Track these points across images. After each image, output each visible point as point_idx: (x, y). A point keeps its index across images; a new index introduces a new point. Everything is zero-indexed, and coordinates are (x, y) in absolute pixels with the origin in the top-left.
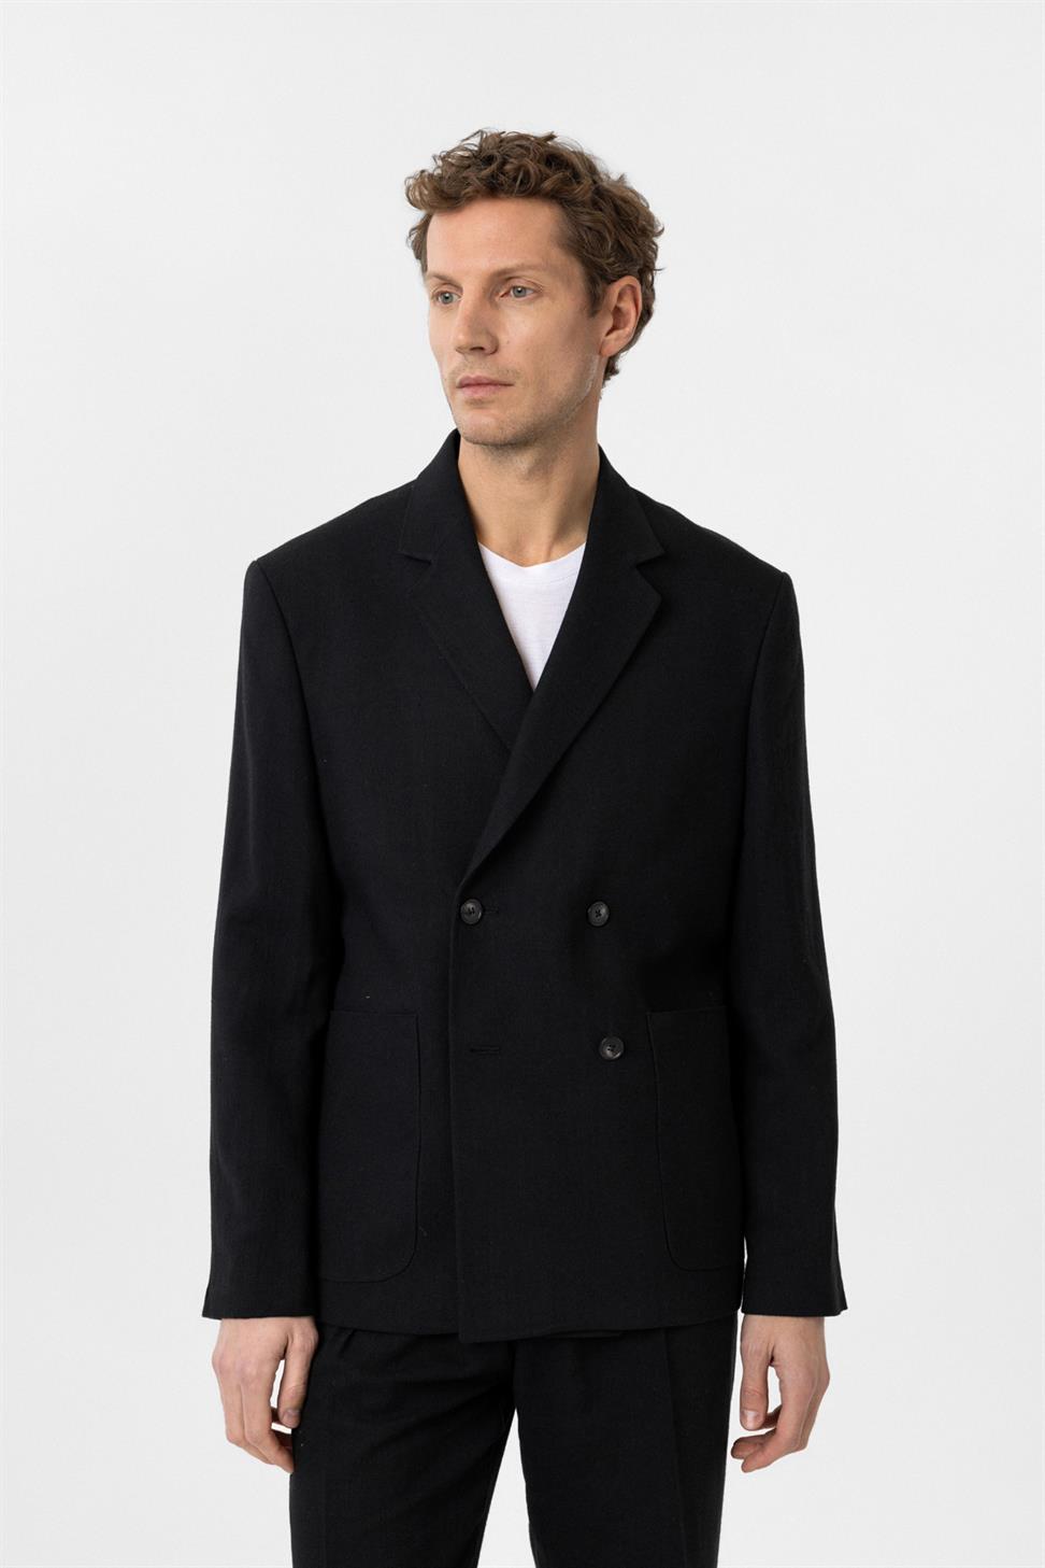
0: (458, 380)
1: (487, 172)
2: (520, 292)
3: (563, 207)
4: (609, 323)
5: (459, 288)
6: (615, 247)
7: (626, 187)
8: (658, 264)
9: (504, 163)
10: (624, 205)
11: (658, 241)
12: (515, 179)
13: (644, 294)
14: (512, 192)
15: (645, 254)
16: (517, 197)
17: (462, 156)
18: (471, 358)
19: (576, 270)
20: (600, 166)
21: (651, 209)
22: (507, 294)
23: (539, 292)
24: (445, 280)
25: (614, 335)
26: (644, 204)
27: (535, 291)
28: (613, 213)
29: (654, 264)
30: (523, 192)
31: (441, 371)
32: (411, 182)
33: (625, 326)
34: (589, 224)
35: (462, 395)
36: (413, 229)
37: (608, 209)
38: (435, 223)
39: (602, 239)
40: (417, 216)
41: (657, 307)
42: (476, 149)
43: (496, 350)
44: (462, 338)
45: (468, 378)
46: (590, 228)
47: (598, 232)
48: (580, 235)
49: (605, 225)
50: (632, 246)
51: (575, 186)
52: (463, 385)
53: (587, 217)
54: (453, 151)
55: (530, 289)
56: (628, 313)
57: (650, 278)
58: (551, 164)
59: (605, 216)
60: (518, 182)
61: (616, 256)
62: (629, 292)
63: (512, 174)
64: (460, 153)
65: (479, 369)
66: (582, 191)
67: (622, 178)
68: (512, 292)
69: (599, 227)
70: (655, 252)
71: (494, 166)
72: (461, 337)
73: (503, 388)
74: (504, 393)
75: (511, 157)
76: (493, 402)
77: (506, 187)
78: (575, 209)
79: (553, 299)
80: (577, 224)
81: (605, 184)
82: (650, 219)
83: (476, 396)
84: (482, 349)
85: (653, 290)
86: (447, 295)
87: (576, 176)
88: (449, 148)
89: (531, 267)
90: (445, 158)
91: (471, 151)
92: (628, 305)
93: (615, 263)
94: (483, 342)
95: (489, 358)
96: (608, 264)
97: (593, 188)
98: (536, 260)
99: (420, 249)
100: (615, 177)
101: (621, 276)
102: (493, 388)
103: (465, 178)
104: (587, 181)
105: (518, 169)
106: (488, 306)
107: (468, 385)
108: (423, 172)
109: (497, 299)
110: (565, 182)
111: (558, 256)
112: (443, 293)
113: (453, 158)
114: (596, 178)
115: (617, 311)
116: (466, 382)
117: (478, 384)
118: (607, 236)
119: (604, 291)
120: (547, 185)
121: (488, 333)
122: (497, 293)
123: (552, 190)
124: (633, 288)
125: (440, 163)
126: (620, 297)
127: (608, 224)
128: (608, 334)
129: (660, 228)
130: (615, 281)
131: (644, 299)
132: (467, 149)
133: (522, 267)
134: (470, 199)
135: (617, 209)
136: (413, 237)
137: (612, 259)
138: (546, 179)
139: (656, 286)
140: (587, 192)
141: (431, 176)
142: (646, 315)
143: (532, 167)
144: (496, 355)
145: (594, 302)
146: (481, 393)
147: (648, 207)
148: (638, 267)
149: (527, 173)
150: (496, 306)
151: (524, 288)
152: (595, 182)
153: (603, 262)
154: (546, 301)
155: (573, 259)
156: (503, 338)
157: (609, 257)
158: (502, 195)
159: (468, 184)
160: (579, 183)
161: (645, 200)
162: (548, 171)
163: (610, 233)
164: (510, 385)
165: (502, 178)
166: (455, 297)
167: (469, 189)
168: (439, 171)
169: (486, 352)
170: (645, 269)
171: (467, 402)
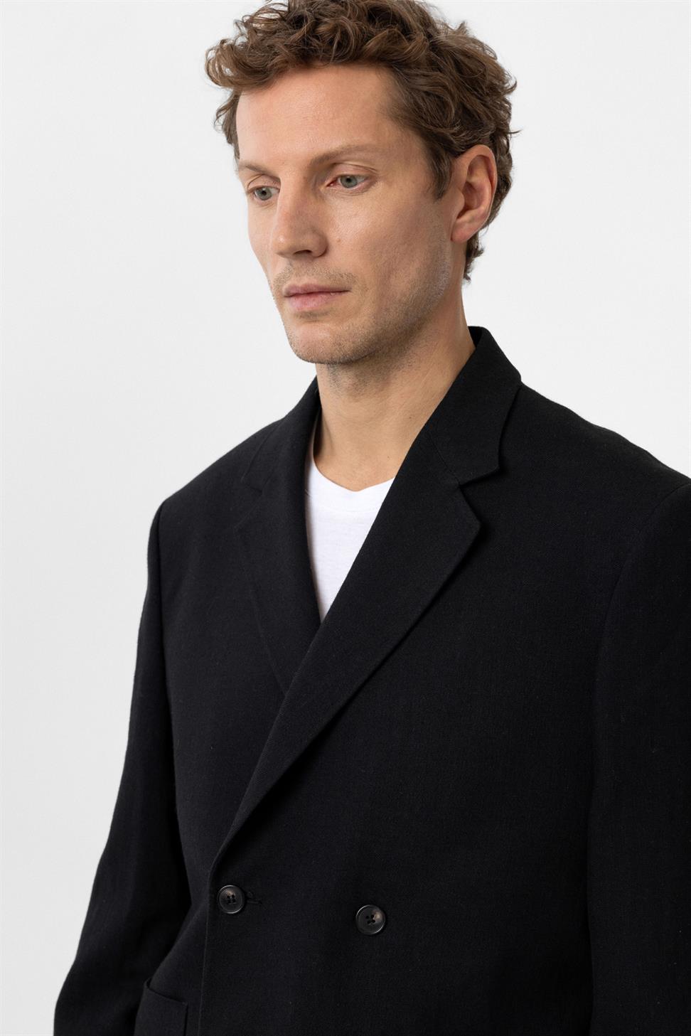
0: (285, 287)
1: (297, 35)
2: (349, 180)
3: (394, 71)
4: (460, 202)
5: (276, 180)
6: (460, 112)
7: (466, 38)
8: (513, 125)
9: (317, 23)
10: (466, 61)
11: (510, 98)
12: (331, 43)
13: (499, 162)
14: (329, 60)
15: (496, 116)
16: (335, 64)
17: (269, 20)
18: (296, 264)
19: (416, 145)
20: (435, 15)
21: (500, 61)
22: (334, 182)
23: (371, 178)
24: (260, 172)
25: (466, 217)
26: (492, 55)
27: (366, 178)
28: (454, 72)
29: (507, 125)
30: (342, 57)
31: (267, 276)
32: (212, 54)
33: (480, 204)
34: (426, 88)
35: (293, 305)
36: (220, 111)
37: (450, 67)
38: (244, 102)
39: (443, 105)
40: (222, 95)
41: (516, 174)
42: (286, 9)
43: (325, 251)
44: (283, 241)
45: (294, 287)
46: (427, 93)
47: (438, 97)
48: (416, 103)
49: (444, 87)
50: (480, 109)
51: (406, 43)
52: (292, 295)
53: (421, 81)
54: (257, 14)
55: (359, 176)
56: (482, 189)
57: (505, 142)
58: (374, 20)
59: (447, 78)
60: (335, 45)
61: (462, 124)
62: (481, 164)
63: (327, 38)
64: (266, 16)
65: (309, 277)
66: (416, 46)
67: (462, 27)
68: (339, 181)
69: (439, 91)
70: (508, 112)
71: (305, 28)
72: (282, 239)
73: (338, 297)
74: (339, 302)
75: (326, 16)
76: (326, 314)
77: (321, 54)
78: (407, 71)
79: (390, 184)
80: (412, 90)
81: (442, 37)
82: (499, 73)
83: (307, 308)
84: (308, 252)
85: (509, 156)
86: (264, 189)
87: (406, 30)
88: (252, 11)
89: (359, 148)
90: (248, 23)
91: (277, 12)
92: (480, 179)
93: (460, 132)
94: (309, 242)
95: (318, 262)
96: (453, 134)
97: (428, 44)
98: (365, 139)
99: (231, 134)
100: (454, 26)
101: (469, 146)
102: (324, 296)
103: (271, 47)
104: (420, 37)
105: (334, 30)
106: (312, 198)
107: (296, 295)
108: (223, 42)
109: (322, 189)
110: (393, 39)
111: (391, 132)
112: (259, 189)
113: (258, 21)
114: (430, 30)
115: (470, 189)
116: (294, 291)
117: (309, 293)
118: (449, 100)
119: (451, 165)
120: (371, 45)
121: (314, 230)
122: (323, 182)
123: (378, 51)
124: (485, 159)
125: (244, 29)
126: (471, 170)
127: (450, 87)
128: (460, 216)
129: (512, 83)
130: (463, 153)
131: (499, 170)
132: (273, 11)
133: (349, 150)
134: (281, 71)
135: (458, 66)
136: (222, 119)
137: (457, 128)
138: (371, 38)
139: (514, 151)
140: (421, 49)
141: (232, 47)
142: (503, 186)
143: (350, 25)
144: (327, 258)
145: (440, 184)
146: (312, 304)
147: (495, 58)
148: (490, 133)
149: (345, 34)
150: (321, 198)
151: (353, 177)
152: (429, 36)
153: (448, 132)
154: (380, 187)
155: (411, 133)
156: (333, 236)
157: (453, 126)
158: (318, 63)
159: (276, 54)
160: (410, 40)
161: (491, 51)
162: (371, 29)
163: (453, 99)
164: (347, 291)
165: (315, 42)
166: (273, 191)
167: (277, 59)
168: (244, 39)
169: (313, 255)
170: (498, 135)
171: (296, 315)
